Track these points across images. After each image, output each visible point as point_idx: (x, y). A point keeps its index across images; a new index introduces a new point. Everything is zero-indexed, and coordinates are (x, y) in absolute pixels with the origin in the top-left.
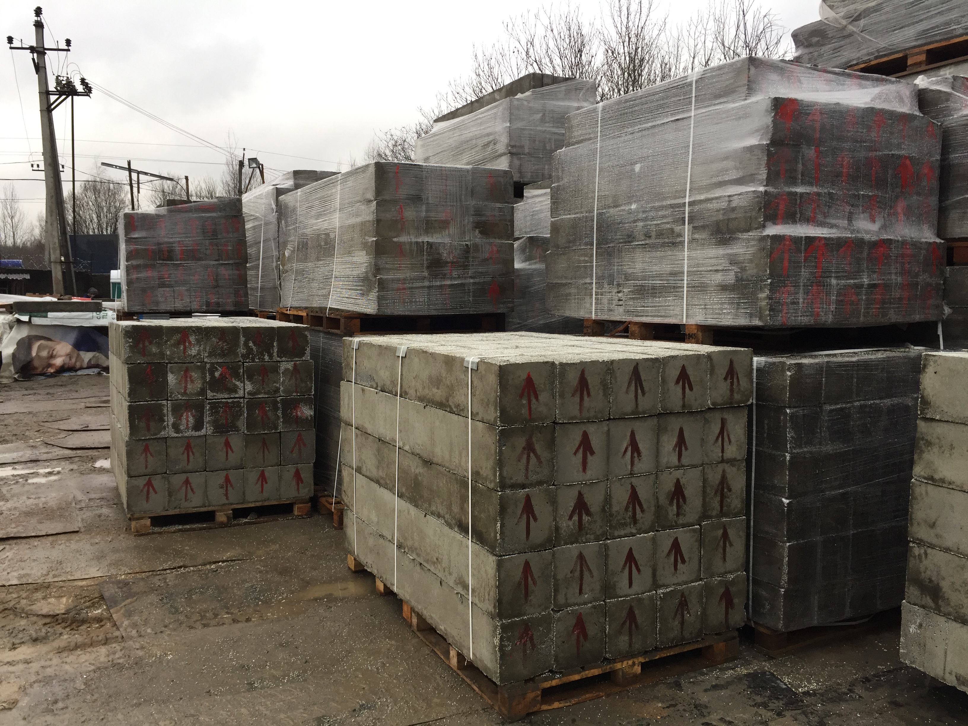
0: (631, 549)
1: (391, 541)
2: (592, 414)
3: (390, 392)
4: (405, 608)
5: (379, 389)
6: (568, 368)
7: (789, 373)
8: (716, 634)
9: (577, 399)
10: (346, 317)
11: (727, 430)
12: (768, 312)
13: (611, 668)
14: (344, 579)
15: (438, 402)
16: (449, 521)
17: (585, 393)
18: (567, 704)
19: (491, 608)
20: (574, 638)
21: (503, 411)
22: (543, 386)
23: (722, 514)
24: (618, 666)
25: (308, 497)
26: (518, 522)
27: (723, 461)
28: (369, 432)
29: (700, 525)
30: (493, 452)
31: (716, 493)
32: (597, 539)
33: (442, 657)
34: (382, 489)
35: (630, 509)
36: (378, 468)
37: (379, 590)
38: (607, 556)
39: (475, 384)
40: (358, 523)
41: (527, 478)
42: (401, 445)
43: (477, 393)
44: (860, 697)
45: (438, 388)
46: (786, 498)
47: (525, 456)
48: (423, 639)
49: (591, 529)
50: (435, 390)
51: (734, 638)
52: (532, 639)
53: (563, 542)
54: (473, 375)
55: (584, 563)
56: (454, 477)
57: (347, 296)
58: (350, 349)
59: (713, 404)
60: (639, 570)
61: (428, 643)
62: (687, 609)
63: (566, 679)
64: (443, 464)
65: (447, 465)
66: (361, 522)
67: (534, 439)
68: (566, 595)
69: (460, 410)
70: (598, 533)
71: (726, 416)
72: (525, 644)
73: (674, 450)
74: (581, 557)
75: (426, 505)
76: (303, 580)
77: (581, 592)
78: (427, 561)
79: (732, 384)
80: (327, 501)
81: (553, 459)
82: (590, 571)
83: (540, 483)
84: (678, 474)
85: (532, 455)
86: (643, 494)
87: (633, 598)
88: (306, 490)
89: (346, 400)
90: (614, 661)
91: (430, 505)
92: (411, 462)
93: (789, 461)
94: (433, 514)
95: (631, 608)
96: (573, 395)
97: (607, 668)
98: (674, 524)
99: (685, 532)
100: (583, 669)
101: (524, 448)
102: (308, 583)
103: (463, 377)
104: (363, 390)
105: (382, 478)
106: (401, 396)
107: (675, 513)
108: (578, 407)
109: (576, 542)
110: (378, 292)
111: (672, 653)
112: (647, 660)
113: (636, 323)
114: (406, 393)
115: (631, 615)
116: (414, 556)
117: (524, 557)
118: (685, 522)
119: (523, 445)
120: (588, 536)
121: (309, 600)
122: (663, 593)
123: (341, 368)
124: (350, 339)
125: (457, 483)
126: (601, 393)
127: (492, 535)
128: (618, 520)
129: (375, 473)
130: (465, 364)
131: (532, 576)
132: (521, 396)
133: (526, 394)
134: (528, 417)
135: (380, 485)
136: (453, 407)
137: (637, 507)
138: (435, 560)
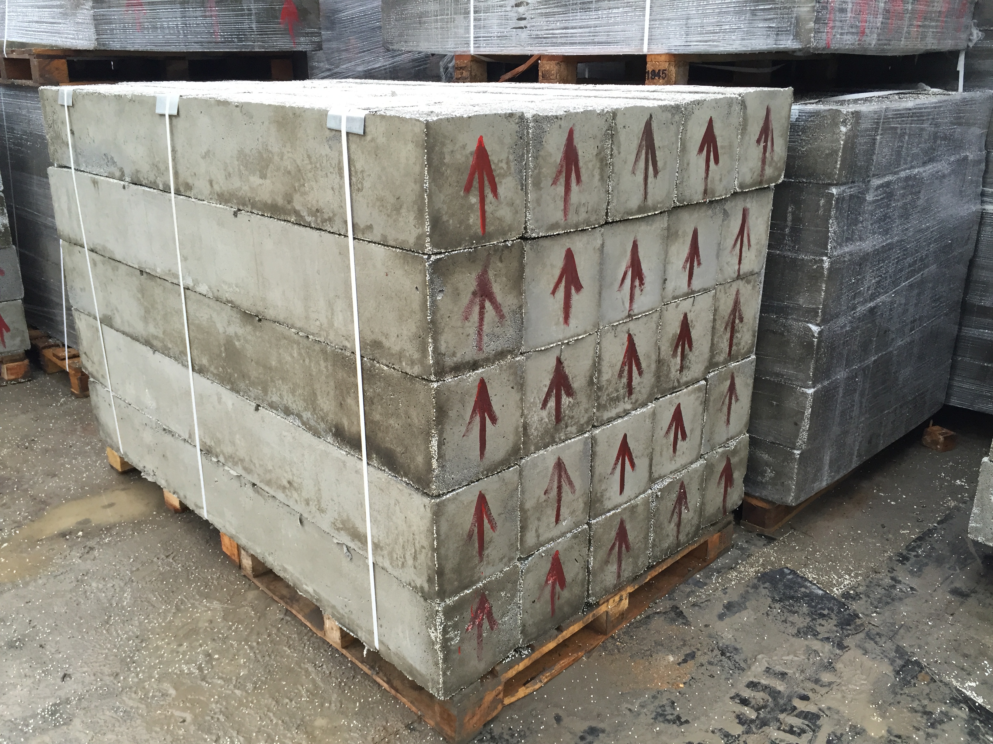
0: (625, 436)
1: (189, 441)
2: (583, 216)
3: (153, 185)
4: (225, 541)
5: (128, 179)
6: (546, 126)
7: (843, 129)
8: (712, 525)
9: (561, 189)
10: (39, 56)
11: (748, 227)
12: (812, 24)
13: (594, 615)
14: (107, 488)
15: (265, 204)
16: (312, 423)
17: (573, 175)
18: (537, 687)
19: (421, 581)
20: (549, 588)
21: (436, 222)
22: (505, 166)
23: (731, 357)
24: (603, 608)
25: (21, 351)
26: (467, 431)
27: (739, 277)
28: (118, 258)
29: (706, 379)
30: (416, 306)
31: (726, 328)
32: (581, 432)
33: (308, 624)
34: (158, 355)
35: (626, 373)
36: (145, 320)
37: (172, 505)
38: (593, 455)
39: (359, 166)
40: (118, 407)
41: (480, 349)
42: (191, 284)
43: (367, 184)
44: (912, 589)
45: (263, 176)
46: (818, 325)
47: (476, 309)
48: (266, 590)
49: (572, 417)
50: (255, 180)
51: (729, 523)
52: (490, 615)
53: (532, 448)
54: (353, 147)
55: (563, 473)
56: (317, 347)
57: (36, 19)
58: (58, 108)
59: (741, 187)
60: (633, 465)
61: (276, 598)
62: (686, 503)
63: (537, 655)
64: (290, 322)
65: (298, 324)
66: (123, 404)
67: (491, 274)
68: (537, 531)
69: (324, 221)
70: (582, 421)
71: (748, 206)
72: (480, 626)
73: (684, 267)
74: (560, 465)
75: (256, 391)
76: (33, 498)
77: (557, 520)
78: (269, 483)
79: (765, 148)
80: (54, 355)
81: (521, 307)
82: (570, 483)
83: (501, 355)
84: (685, 305)
85: (488, 304)
86: (642, 349)
87: (625, 509)
88: (18, 341)
89: (64, 199)
90: (598, 605)
91: (265, 391)
92: (214, 315)
93: (829, 269)
94: (272, 406)
95: (622, 523)
96: (554, 183)
97: (590, 618)
98: (676, 384)
99: (690, 394)
100: (560, 629)
101: (474, 294)
102: (44, 502)
103: (325, 150)
104: (95, 182)
105: (156, 338)
106: (178, 193)
107: (678, 367)
108: (561, 205)
109: (553, 442)
110: (93, 8)
111: (665, 567)
112: (636, 587)
113: (552, 58)
114: (189, 187)
115: (622, 534)
116: (241, 472)
117: (476, 488)
118: (689, 378)
119: (472, 289)
120: (569, 429)
121: (52, 538)
122: (660, 490)
123: (45, 146)
124: (54, 88)
125: (326, 360)
126: (597, 173)
127: (420, 459)
128: (608, 395)
129: (139, 328)
130: (331, 124)
131: (489, 516)
132: (468, 189)
133: (476, 184)
134: (480, 231)
135: (155, 350)
136: (304, 213)
137: (634, 368)
138: (285, 483)
